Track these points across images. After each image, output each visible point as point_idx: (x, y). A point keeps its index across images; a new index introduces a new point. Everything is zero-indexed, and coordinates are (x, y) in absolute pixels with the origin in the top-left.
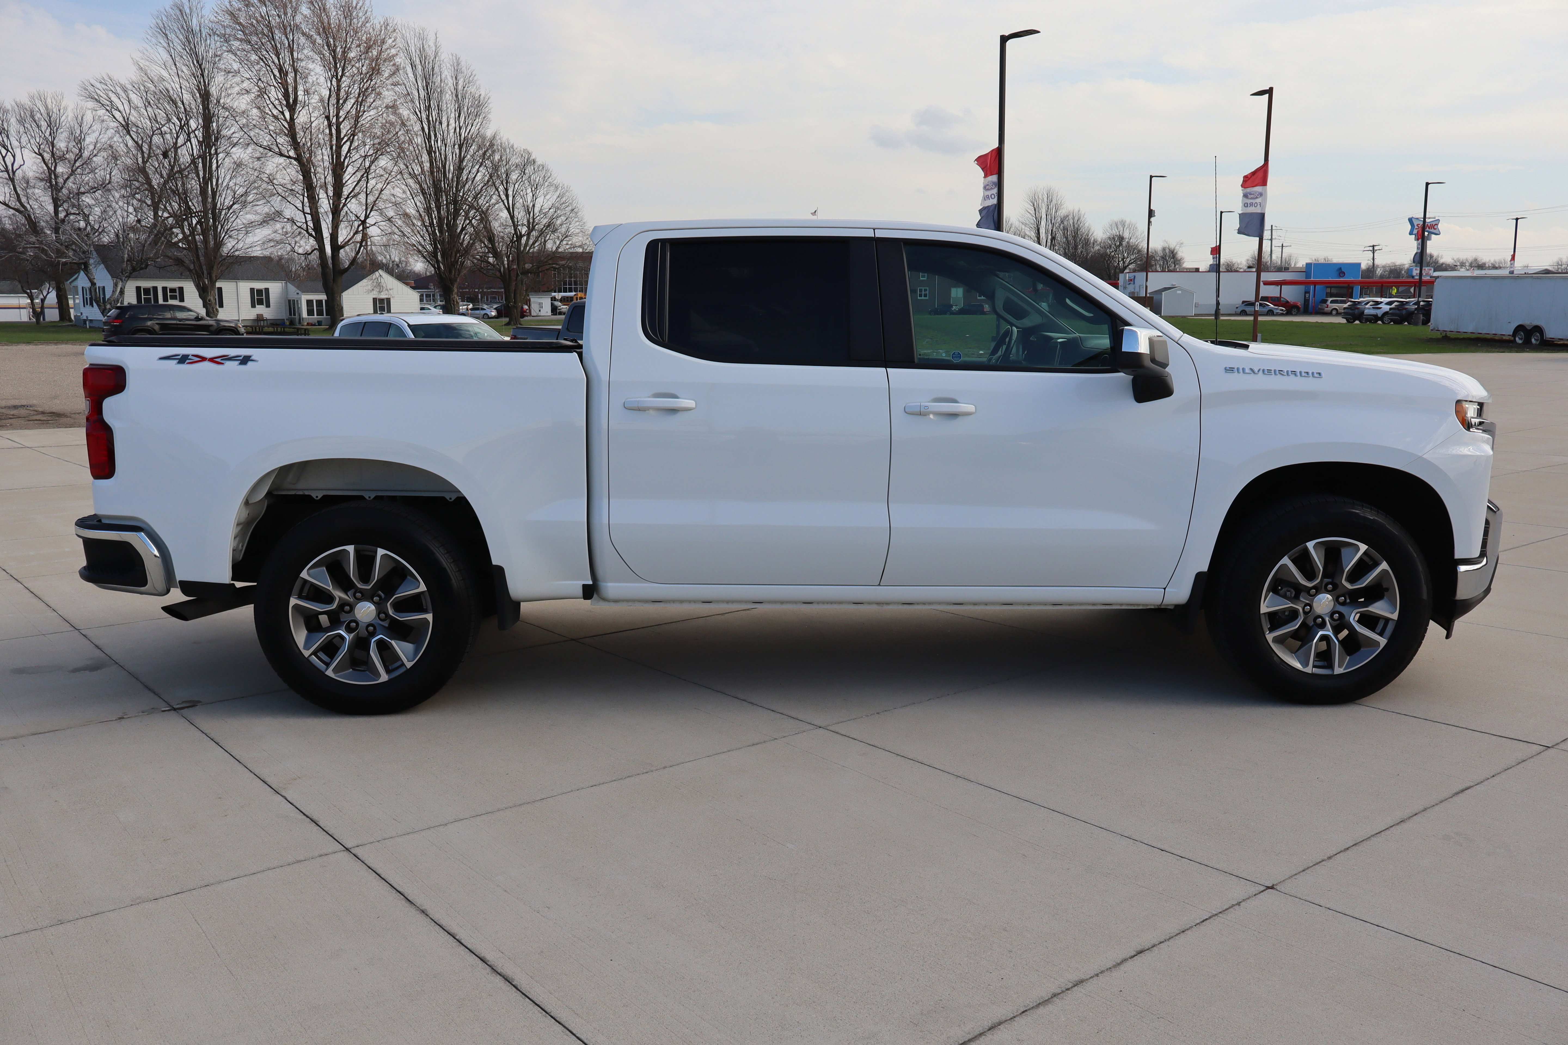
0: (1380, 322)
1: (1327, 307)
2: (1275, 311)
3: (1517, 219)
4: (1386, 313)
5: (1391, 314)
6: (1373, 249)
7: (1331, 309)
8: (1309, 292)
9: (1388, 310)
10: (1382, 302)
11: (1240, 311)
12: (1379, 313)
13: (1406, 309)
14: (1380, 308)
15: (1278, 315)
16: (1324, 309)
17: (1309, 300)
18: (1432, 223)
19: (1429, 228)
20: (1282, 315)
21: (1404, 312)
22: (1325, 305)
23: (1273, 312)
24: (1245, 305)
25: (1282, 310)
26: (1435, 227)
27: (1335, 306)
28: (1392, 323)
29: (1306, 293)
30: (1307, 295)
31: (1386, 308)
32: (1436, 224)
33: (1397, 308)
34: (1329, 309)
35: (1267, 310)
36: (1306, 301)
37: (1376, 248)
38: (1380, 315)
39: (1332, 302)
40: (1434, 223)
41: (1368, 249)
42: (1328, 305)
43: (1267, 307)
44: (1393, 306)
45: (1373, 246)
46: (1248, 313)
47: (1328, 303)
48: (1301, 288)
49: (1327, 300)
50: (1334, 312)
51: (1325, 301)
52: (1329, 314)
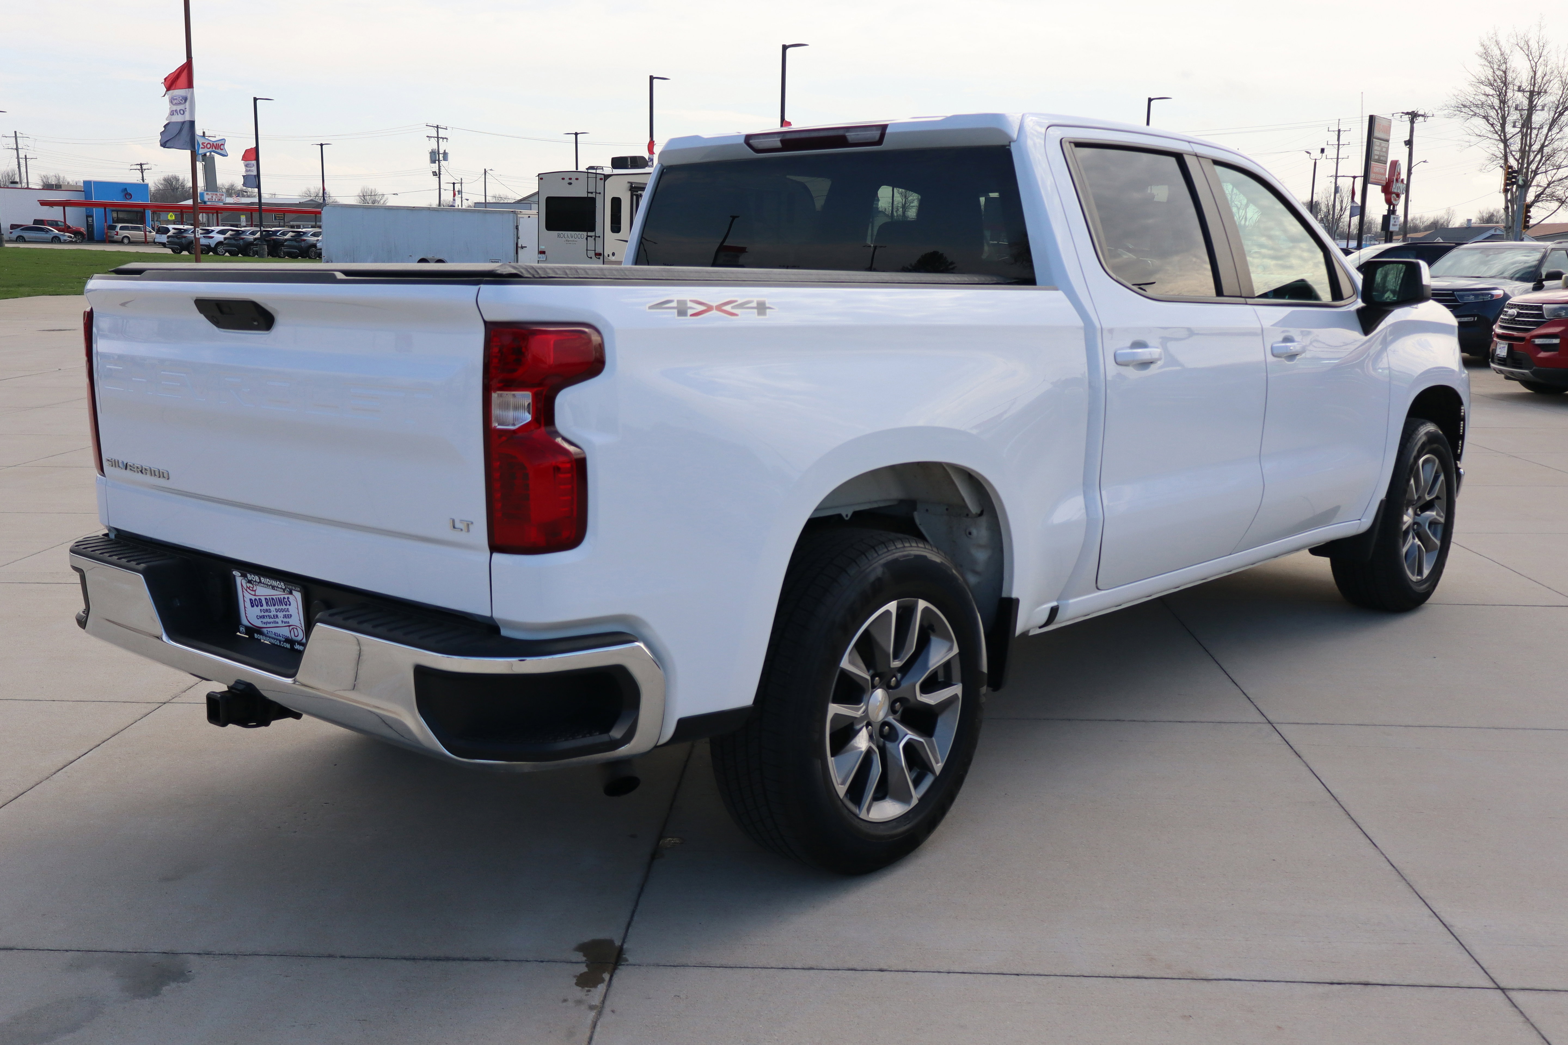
0: (211, 253)
1: (117, 235)
2: (62, 238)
3: (322, 145)
4: (220, 243)
5: (226, 244)
6: (141, 167)
7: (121, 237)
8: (92, 216)
9: (223, 240)
10: (213, 231)
11: (15, 237)
12: (213, 242)
13: (243, 239)
14: (212, 237)
15: (65, 242)
16: (113, 237)
17: (93, 225)
18: (217, 143)
19: (216, 149)
20: (71, 242)
21: (241, 242)
22: (114, 232)
23: (59, 239)
24: (21, 230)
25: (71, 237)
26: (222, 147)
27: (126, 233)
28: (227, 254)
29: (88, 216)
30: (90, 219)
31: (221, 237)
32: (222, 144)
33: (232, 238)
34: (119, 237)
35: (51, 236)
36: (90, 227)
37: (144, 167)
38: (213, 246)
39: (122, 228)
40: (220, 143)
41: (136, 167)
42: (117, 232)
43: (51, 232)
44: (228, 235)
45: (141, 165)
46: (26, 240)
47: (118, 229)
48: (82, 210)
49: (116, 226)
50: (126, 241)
51: (114, 228)
52: (121, 242)
